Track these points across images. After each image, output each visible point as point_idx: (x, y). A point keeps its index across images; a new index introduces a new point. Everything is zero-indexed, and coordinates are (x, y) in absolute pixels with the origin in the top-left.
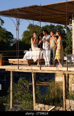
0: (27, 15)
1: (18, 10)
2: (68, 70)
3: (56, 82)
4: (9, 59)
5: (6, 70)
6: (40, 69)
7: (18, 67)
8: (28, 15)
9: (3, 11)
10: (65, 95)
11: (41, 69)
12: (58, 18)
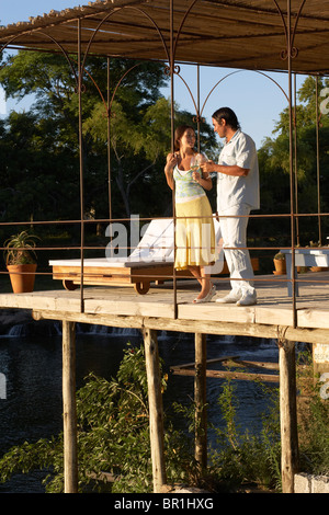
0: (141, 40)
1: (78, 17)
2: (299, 325)
3: (318, 365)
4: (52, 263)
5: (37, 317)
6: (173, 316)
7: (80, 301)
8: (146, 40)
9: (10, 26)
10: (289, 452)
11: (176, 317)
12: (310, 48)
